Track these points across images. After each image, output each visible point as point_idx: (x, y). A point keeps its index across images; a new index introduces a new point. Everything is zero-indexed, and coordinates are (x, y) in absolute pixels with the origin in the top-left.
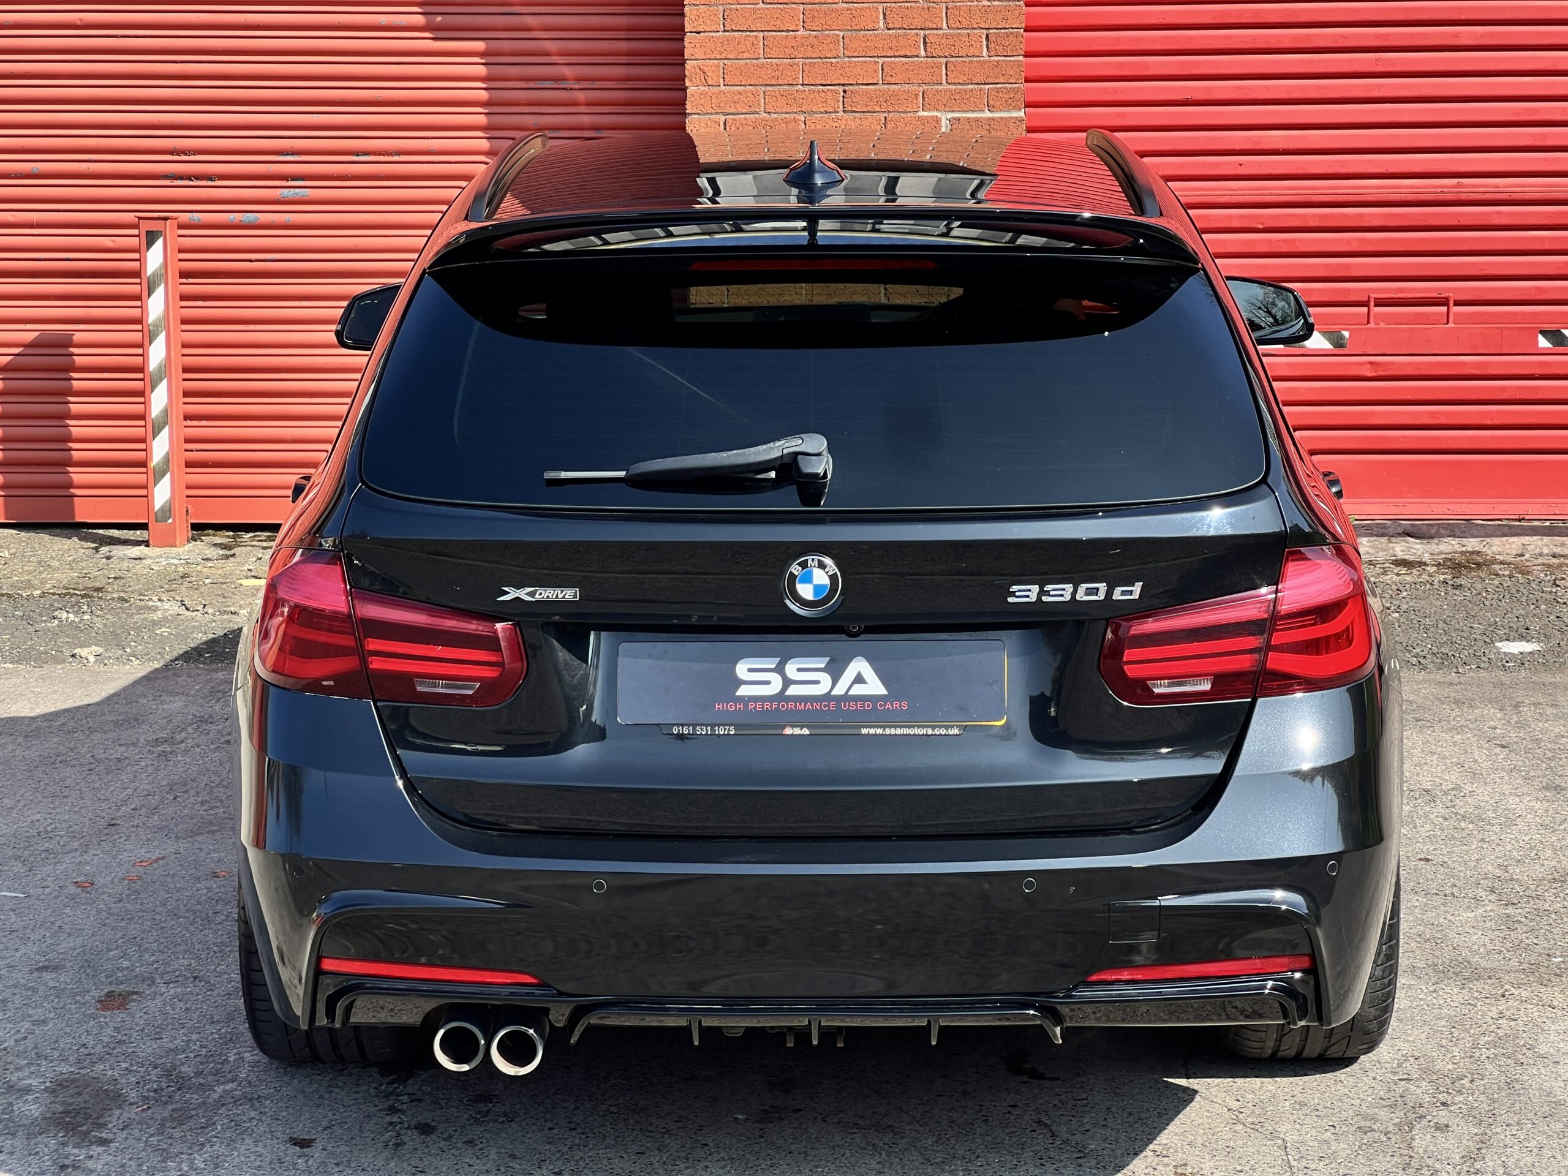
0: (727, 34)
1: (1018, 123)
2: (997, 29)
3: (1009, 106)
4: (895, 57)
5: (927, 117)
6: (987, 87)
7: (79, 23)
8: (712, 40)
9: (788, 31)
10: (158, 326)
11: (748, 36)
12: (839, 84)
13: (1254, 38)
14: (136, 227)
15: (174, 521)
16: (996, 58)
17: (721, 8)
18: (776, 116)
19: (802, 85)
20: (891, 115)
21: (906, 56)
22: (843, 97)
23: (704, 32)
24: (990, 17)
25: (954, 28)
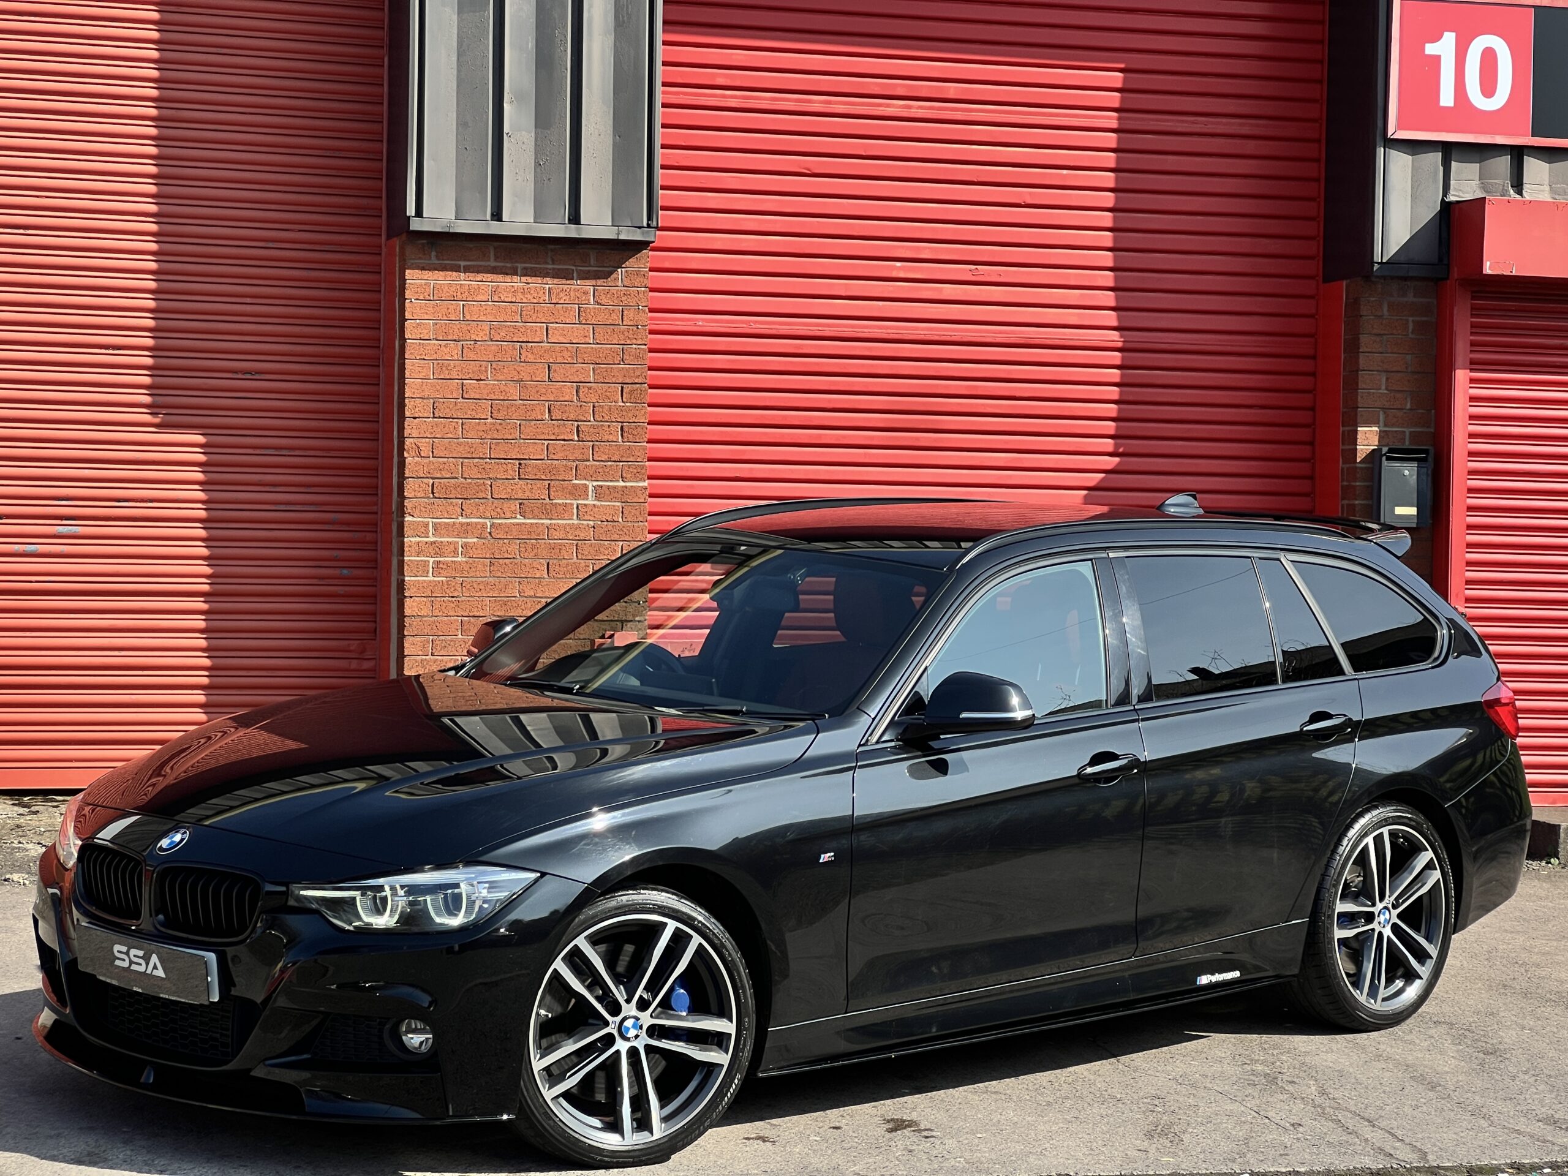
0: (435, 419)
1: (644, 491)
2: (629, 423)
3: (636, 477)
4: (556, 440)
5: (579, 484)
6: (621, 464)
8: (424, 423)
9: (480, 419)
11: (452, 422)
12: (516, 459)
16: (628, 444)
17: (432, 401)
18: (470, 480)
19: (490, 458)
20: (553, 482)
21: (564, 440)
22: (519, 468)
23: (419, 418)
24: (624, 413)
25: (599, 421)
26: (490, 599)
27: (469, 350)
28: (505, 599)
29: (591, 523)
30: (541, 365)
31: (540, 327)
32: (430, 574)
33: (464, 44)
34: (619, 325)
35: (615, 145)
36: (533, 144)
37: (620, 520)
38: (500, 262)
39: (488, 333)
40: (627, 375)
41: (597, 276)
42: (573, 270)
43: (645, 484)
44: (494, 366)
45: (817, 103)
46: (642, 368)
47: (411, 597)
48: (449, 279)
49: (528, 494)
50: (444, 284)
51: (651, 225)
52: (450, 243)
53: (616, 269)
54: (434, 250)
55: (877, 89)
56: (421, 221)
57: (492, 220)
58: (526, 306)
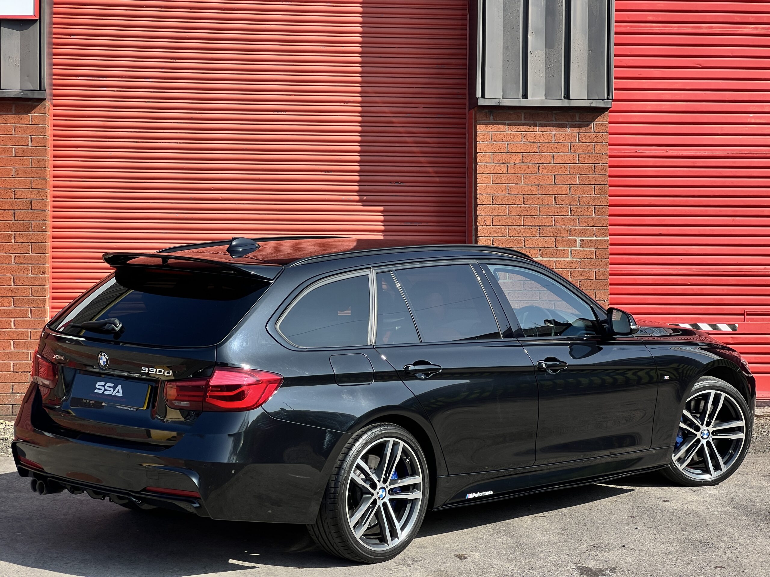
0: (494, 205)
1: (607, 242)
2: (598, 205)
3: (602, 235)
4: (559, 215)
5: (572, 239)
6: (595, 228)
7: (220, 198)
8: (488, 208)
9: (518, 205)
11: (502, 207)
12: (537, 226)
13: (685, 211)
16: (598, 217)
17: (492, 196)
18: (513, 238)
19: (523, 226)
20: (557, 238)
21: (563, 215)
22: (539, 231)
23: (485, 205)
24: (596, 201)
25: (582, 205)
26: (524, 302)
27: (511, 168)
28: (532, 302)
29: (579, 260)
30: (550, 175)
31: (550, 155)
33: (507, 5)
34: (593, 153)
35: (589, 56)
36: (544, 56)
37: (594, 258)
38: (527, 121)
39: (521, 159)
40: (597, 179)
41: (580, 126)
42: (567, 124)
43: (608, 238)
44: (525, 177)
45: (704, 28)
46: (605, 176)
48: (500, 130)
49: (544, 245)
50: (497, 133)
51: (609, 98)
52: (500, 111)
53: (590, 123)
54: (491, 115)
55: (738, 19)
56: (484, 100)
57: (522, 98)
58: (542, 144)
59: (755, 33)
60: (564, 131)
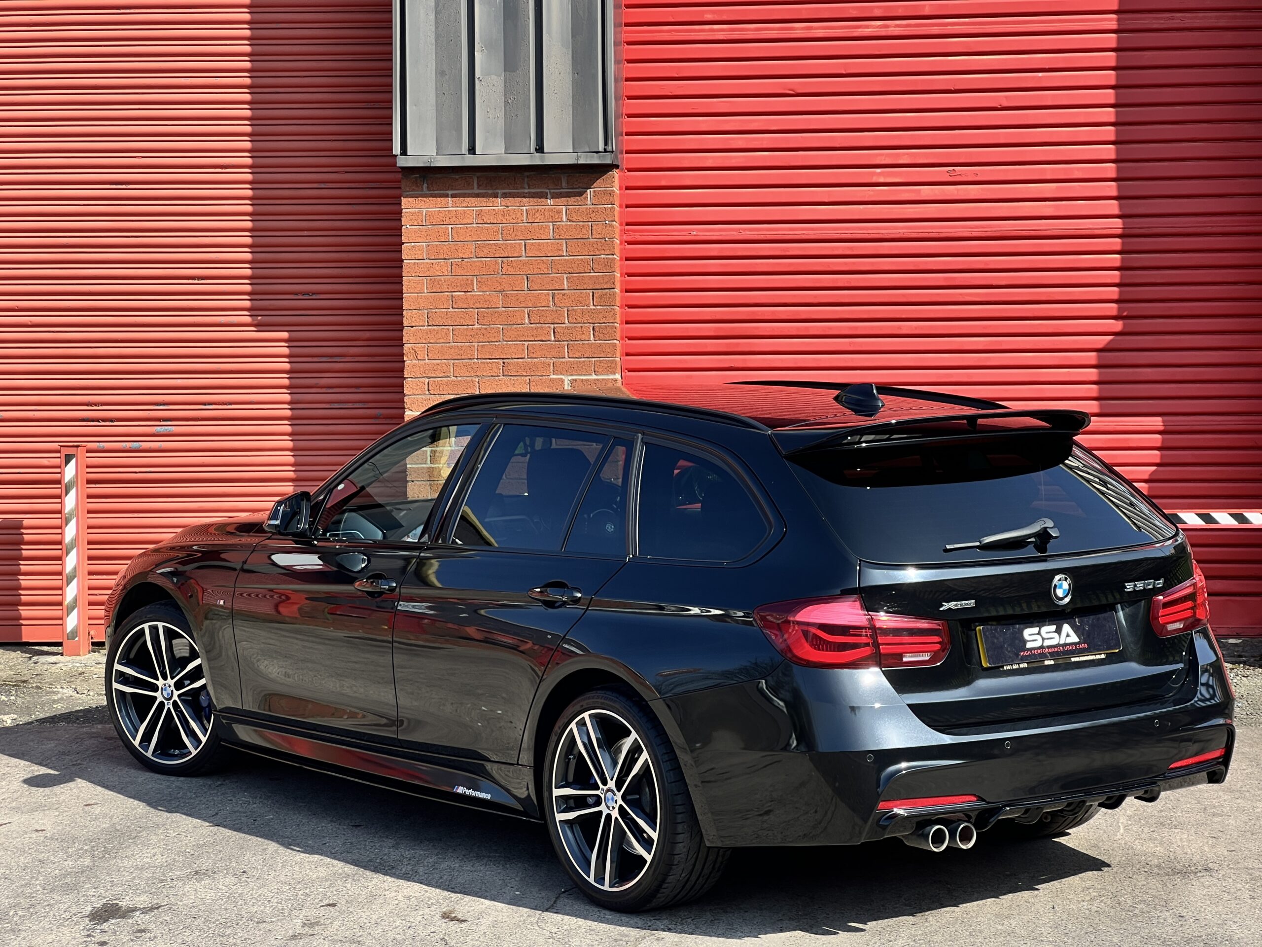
0: (429, 327)
1: (614, 382)
2: (599, 323)
3: (608, 372)
4: (535, 341)
5: (556, 379)
6: (593, 359)
7: (30, 323)
8: (420, 331)
10: (71, 515)
11: (443, 329)
12: (500, 359)
13: (773, 329)
14: (59, 452)
15: (79, 639)
16: (599, 342)
17: (426, 311)
18: (460, 378)
19: (477, 359)
20: (533, 377)
21: (542, 341)
22: (503, 366)
23: (415, 326)
24: (595, 316)
25: (572, 323)
27: (457, 267)
30: (520, 277)
31: (519, 244)
32: (429, 462)
34: (589, 238)
35: (575, 83)
36: (503, 85)
38: (482, 189)
39: (473, 251)
40: (597, 282)
41: (568, 195)
42: (547, 193)
44: (479, 280)
45: (799, 29)
46: (609, 275)
47: (413, 481)
48: (439, 206)
49: (511, 389)
50: (434, 211)
51: (607, 150)
52: (438, 176)
53: (585, 190)
54: (425, 182)
55: (855, 12)
56: (406, 158)
57: (469, 154)
58: (506, 226)
59: (883, 34)
60: (543, 204)
